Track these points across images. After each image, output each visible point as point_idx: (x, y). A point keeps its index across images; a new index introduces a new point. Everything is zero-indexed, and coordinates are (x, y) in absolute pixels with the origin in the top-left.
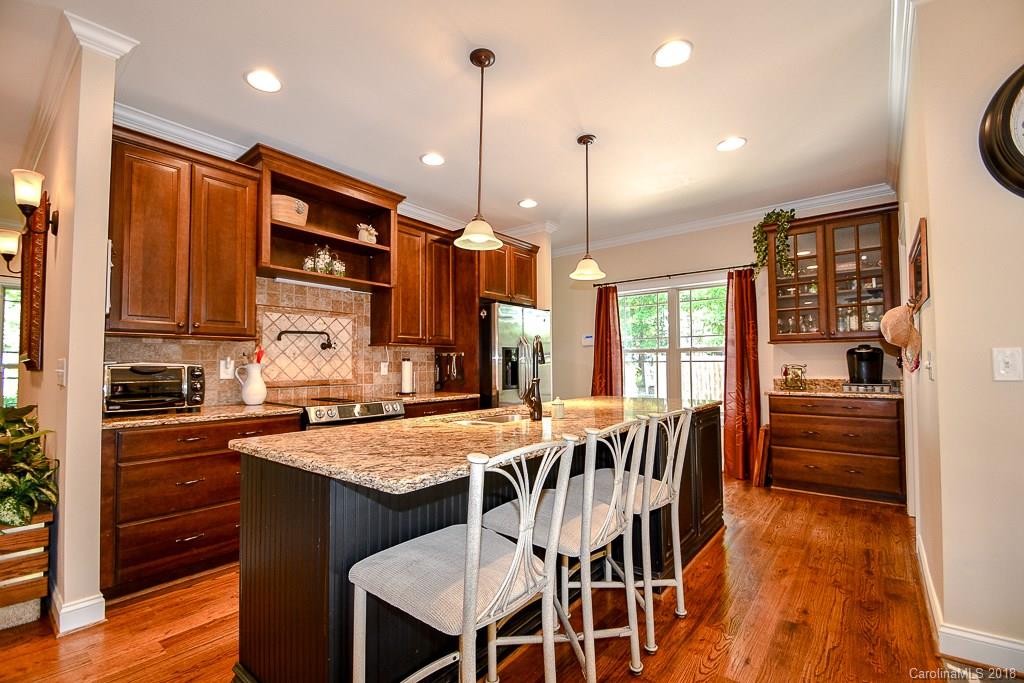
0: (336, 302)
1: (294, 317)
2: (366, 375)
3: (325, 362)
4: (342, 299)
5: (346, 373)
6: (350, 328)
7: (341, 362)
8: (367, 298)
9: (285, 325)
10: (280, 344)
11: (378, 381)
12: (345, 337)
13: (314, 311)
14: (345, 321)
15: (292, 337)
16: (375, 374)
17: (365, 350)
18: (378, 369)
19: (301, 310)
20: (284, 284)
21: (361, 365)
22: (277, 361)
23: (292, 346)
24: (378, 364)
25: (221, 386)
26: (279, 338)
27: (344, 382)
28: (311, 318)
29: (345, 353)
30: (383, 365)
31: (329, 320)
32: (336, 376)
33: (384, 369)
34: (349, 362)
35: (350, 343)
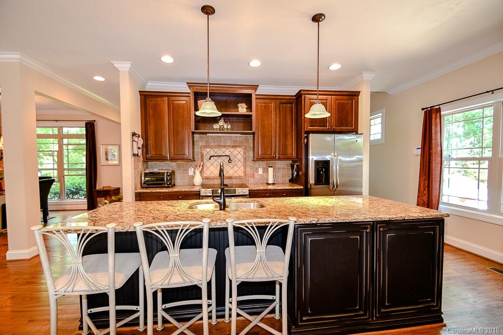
0: (235, 141)
1: (216, 150)
2: (250, 174)
3: (230, 168)
4: (238, 139)
5: (241, 173)
6: (242, 153)
7: (238, 168)
8: (251, 138)
9: (212, 153)
10: (211, 161)
11: (257, 177)
12: (240, 157)
13: (225, 146)
14: (239, 149)
15: (216, 158)
16: (256, 174)
17: (250, 163)
18: (257, 171)
19: (219, 146)
20: (212, 136)
21: (248, 169)
22: (210, 168)
23: (216, 162)
24: (257, 169)
25: (190, 178)
26: (210, 159)
27: (239, 178)
28: (224, 150)
29: (240, 164)
30: (259, 169)
31: (232, 150)
32: (236, 175)
33: (260, 171)
34: (242, 168)
35: (242, 159)
